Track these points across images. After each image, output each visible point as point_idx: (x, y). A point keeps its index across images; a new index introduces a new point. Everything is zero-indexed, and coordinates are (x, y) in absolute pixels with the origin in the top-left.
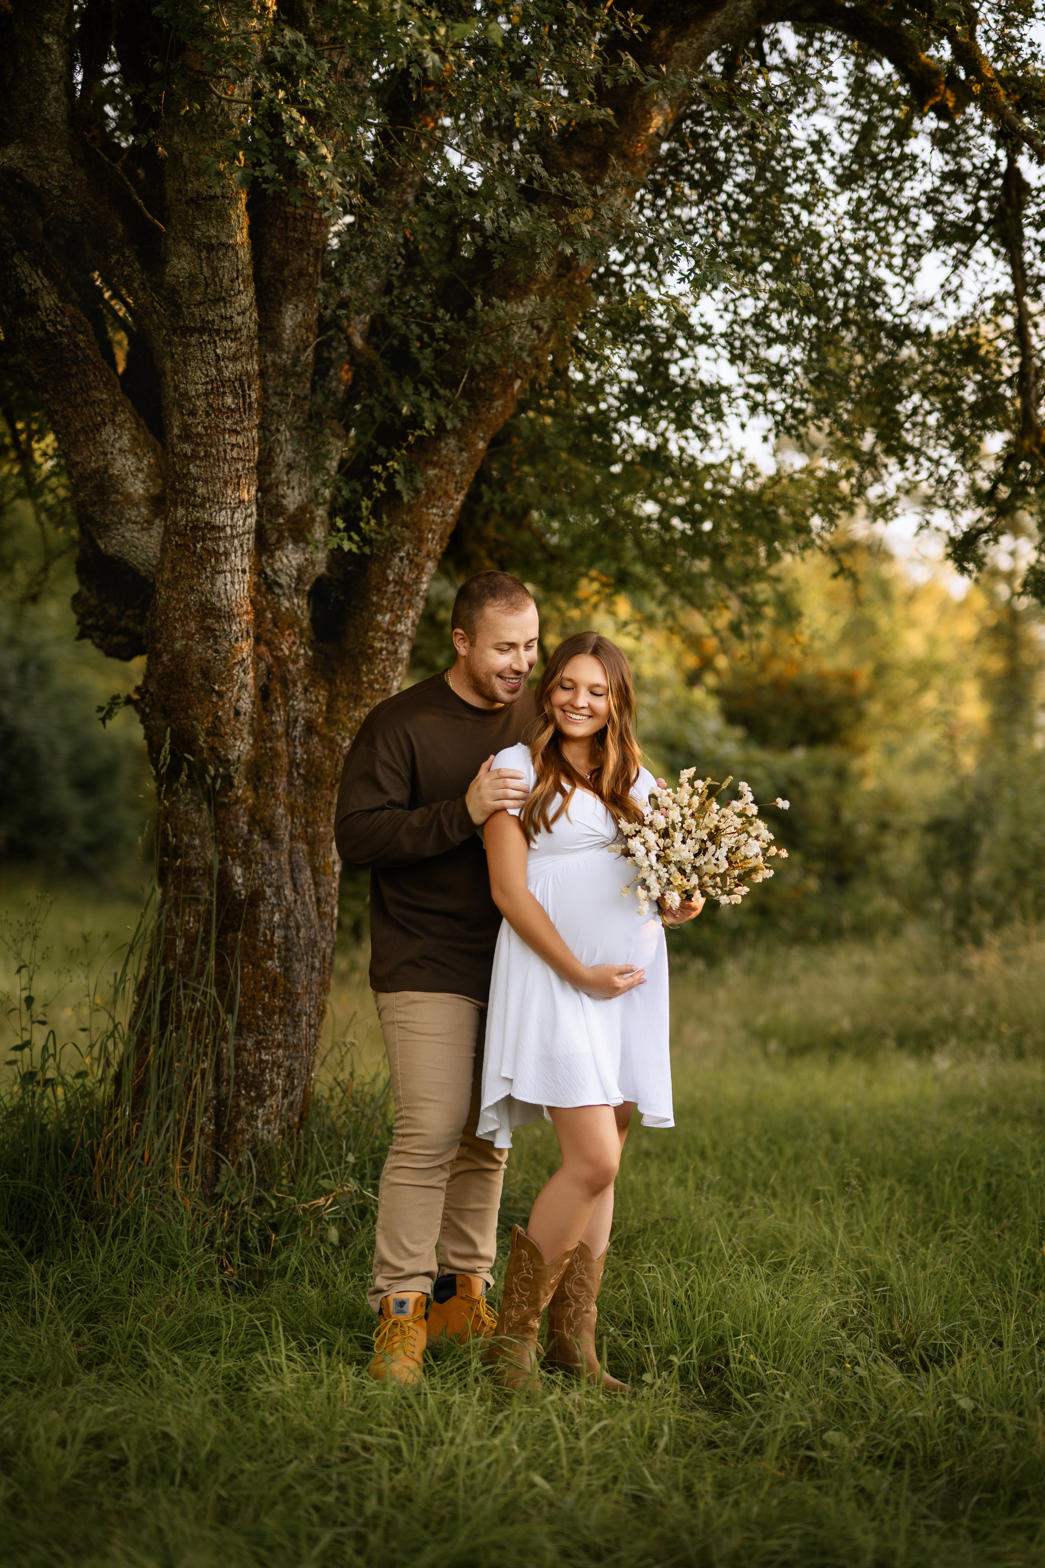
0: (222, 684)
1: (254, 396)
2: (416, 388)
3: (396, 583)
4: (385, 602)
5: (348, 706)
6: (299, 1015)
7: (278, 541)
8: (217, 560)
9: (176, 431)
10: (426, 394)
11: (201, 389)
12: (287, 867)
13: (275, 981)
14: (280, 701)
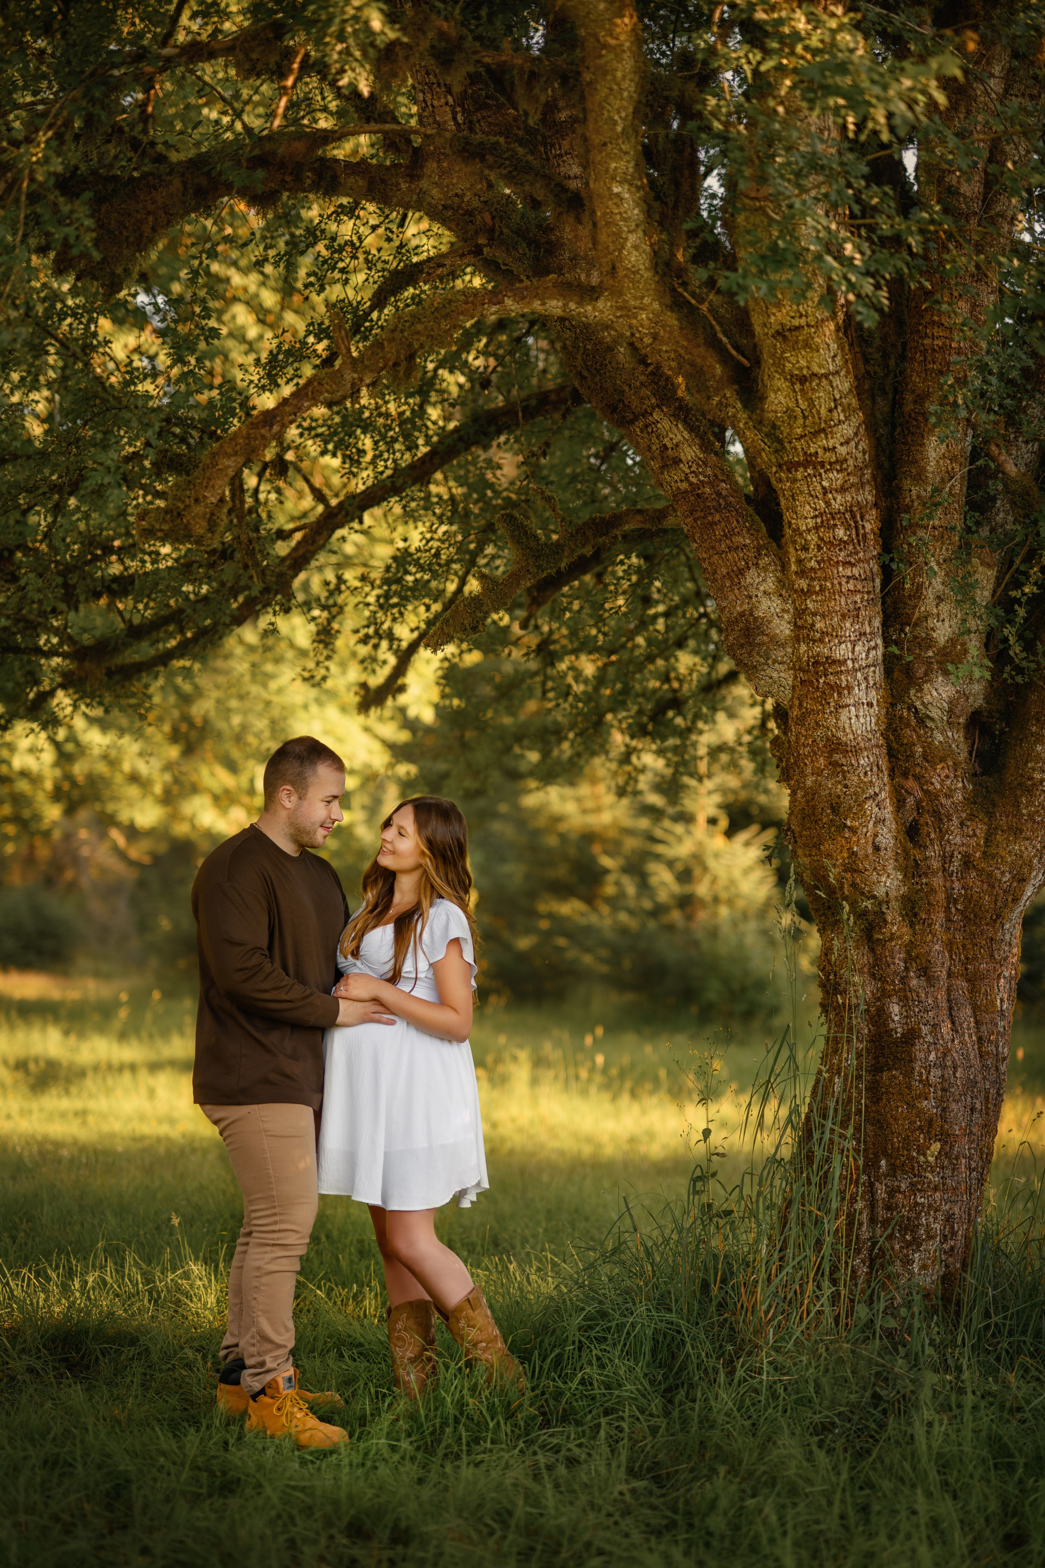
0: (853, 819)
1: (868, 527)
5: (1007, 839)
6: (957, 1158)
7: (926, 674)
8: (840, 694)
9: (794, 567)
11: (811, 523)
12: (945, 1005)
13: (930, 1122)
14: (933, 836)
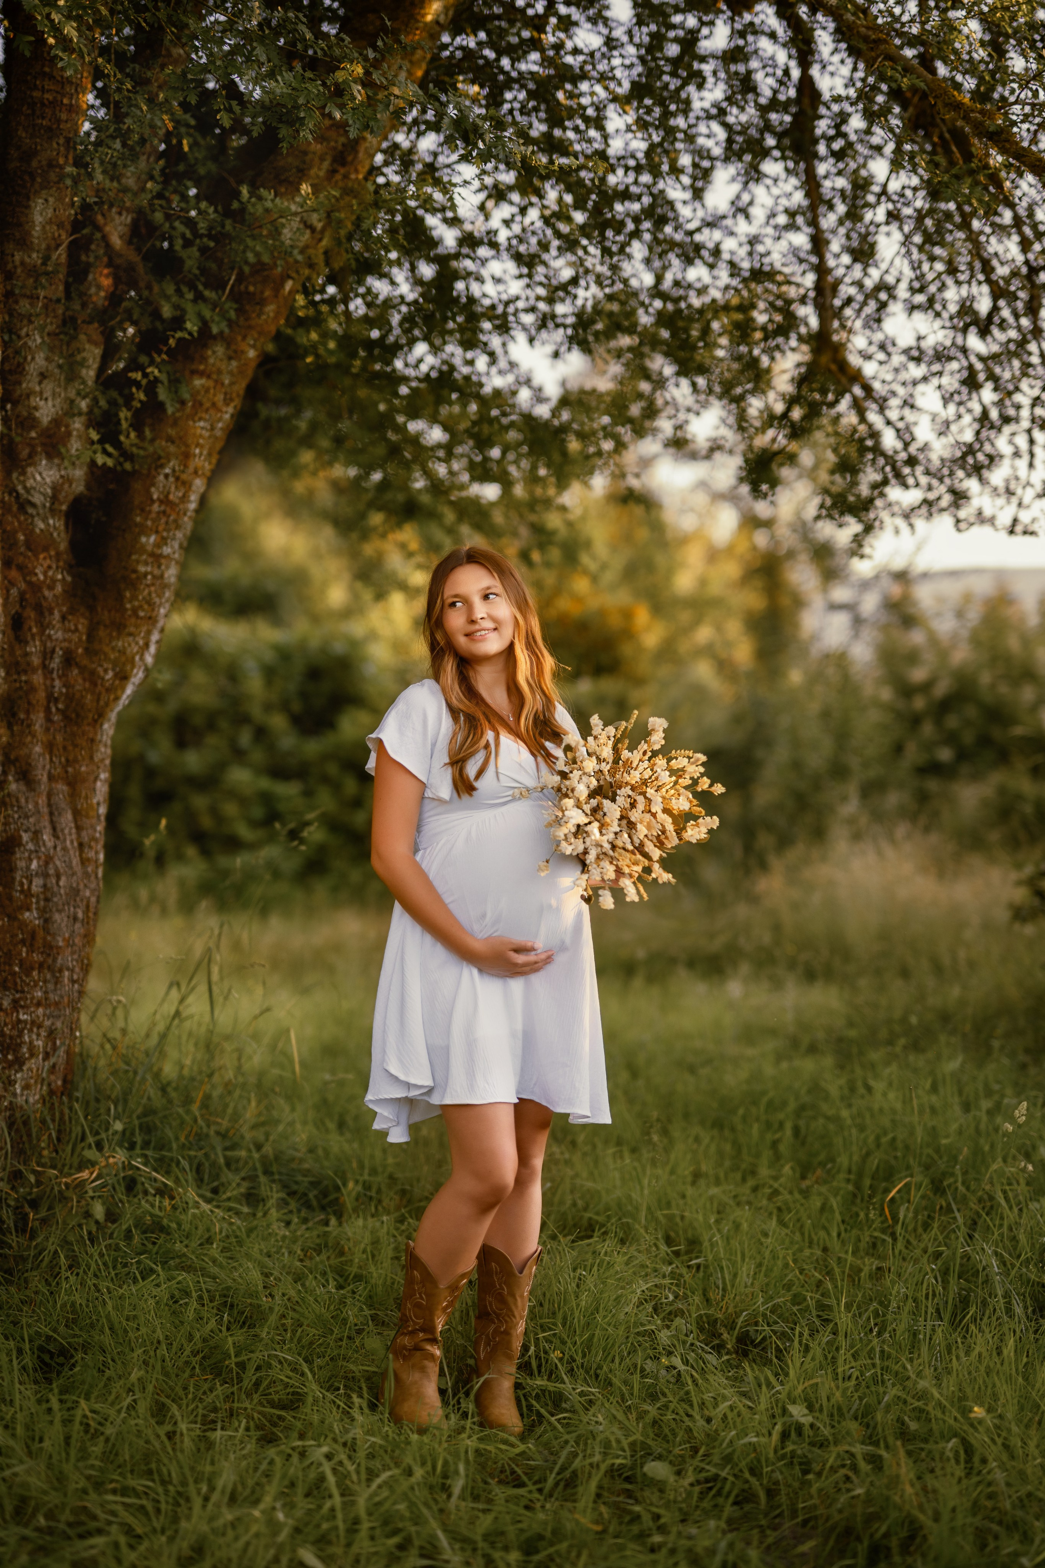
2: (177, 289)
3: (161, 502)
4: (149, 523)
5: (110, 635)
6: (61, 971)
7: (29, 456)
10: (190, 296)
12: (45, 810)
13: (33, 934)
14: (34, 630)
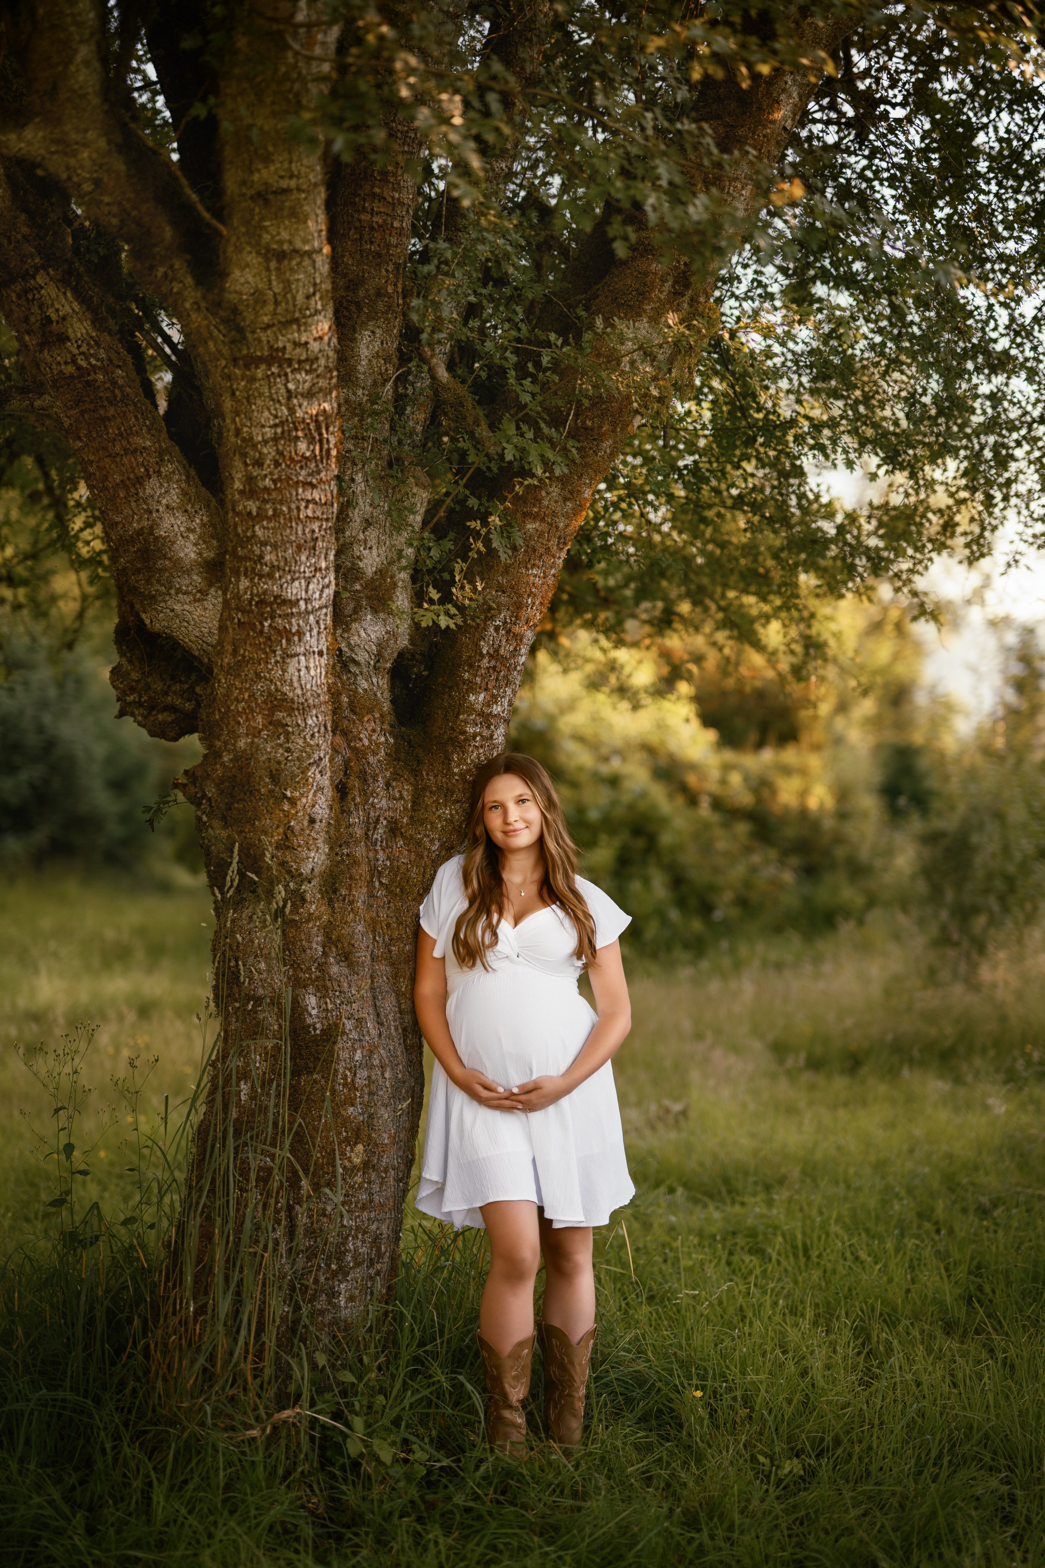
0: (295, 789)
1: (333, 441)
2: (518, 428)
3: (491, 656)
4: (478, 679)
5: (437, 802)
6: (386, 1172)
7: (355, 611)
8: (289, 641)
9: (238, 485)
10: (530, 435)
11: (269, 432)
12: (369, 995)
13: (358, 1133)
14: (358, 800)
